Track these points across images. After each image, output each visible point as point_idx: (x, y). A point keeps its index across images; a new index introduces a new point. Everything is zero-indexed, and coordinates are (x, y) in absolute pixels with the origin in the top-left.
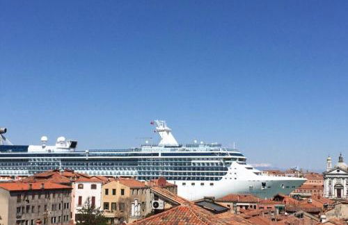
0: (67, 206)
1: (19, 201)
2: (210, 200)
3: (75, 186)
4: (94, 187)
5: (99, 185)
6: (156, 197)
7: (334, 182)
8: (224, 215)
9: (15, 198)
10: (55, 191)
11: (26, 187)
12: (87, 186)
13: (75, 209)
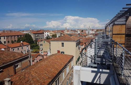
0: (44, 36)
1: (35, 35)
2: (70, 34)
3: (45, 32)
4: (48, 33)
5: (49, 32)
6: (61, 34)
7: (88, 31)
8: (72, 36)
9: (34, 35)
10: (41, 33)
11: (36, 33)
12: (47, 32)
13: (45, 37)
